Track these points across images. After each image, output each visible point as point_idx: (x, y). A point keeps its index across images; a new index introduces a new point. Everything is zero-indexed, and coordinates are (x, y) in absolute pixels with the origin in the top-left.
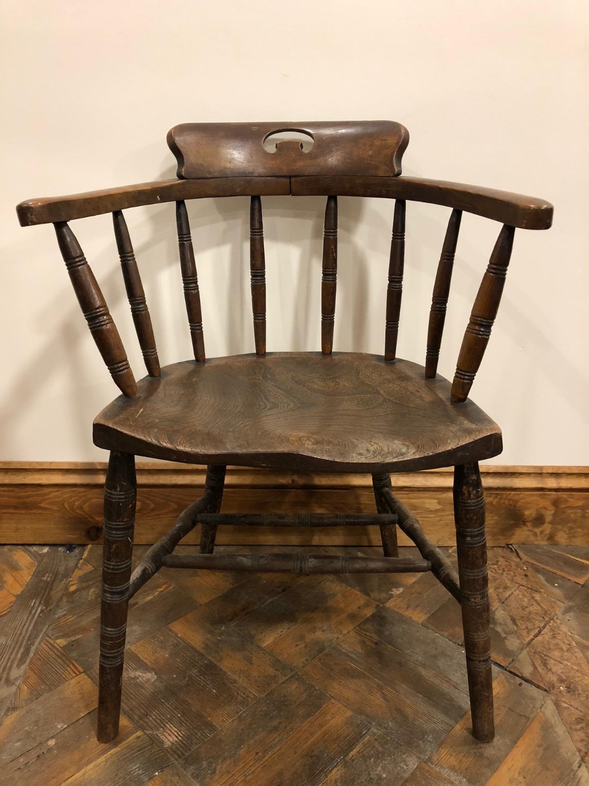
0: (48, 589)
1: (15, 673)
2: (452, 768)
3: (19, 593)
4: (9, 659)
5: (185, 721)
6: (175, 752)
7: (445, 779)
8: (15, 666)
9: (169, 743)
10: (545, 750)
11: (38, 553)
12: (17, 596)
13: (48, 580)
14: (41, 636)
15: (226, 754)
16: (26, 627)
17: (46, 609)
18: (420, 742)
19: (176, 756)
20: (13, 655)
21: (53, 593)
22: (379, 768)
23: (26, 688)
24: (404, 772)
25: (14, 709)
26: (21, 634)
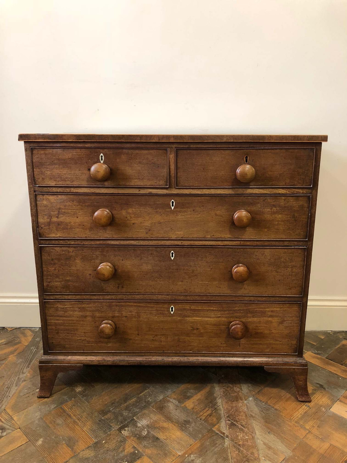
0: (38, 344)
1: (25, 371)
2: (174, 399)
3: (27, 345)
4: (23, 366)
5: (84, 384)
6: (80, 393)
7: (171, 401)
8: (25, 368)
9: (78, 391)
10: (209, 394)
11: (34, 331)
12: (26, 346)
13: (38, 340)
14: (35, 359)
15: (97, 394)
16: (29, 356)
17: (37, 350)
18: (166, 392)
19: (80, 394)
20: (25, 365)
21: (39, 345)
22: (149, 398)
23: (29, 374)
24: (158, 399)
25: (25, 381)
26: (27, 358)
